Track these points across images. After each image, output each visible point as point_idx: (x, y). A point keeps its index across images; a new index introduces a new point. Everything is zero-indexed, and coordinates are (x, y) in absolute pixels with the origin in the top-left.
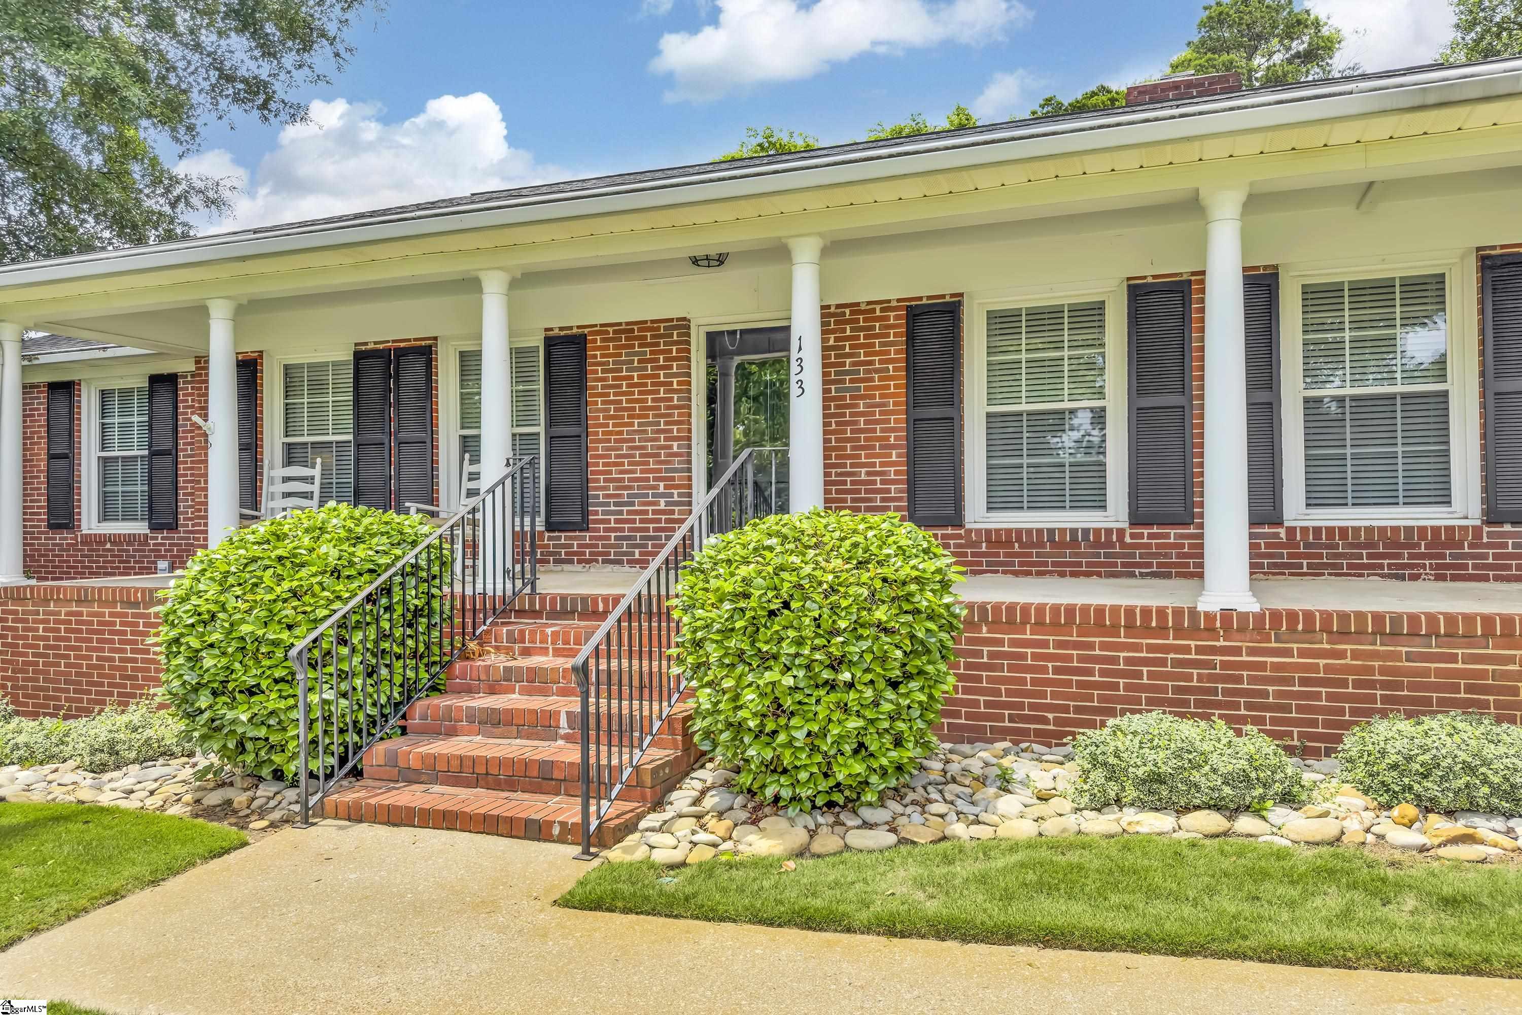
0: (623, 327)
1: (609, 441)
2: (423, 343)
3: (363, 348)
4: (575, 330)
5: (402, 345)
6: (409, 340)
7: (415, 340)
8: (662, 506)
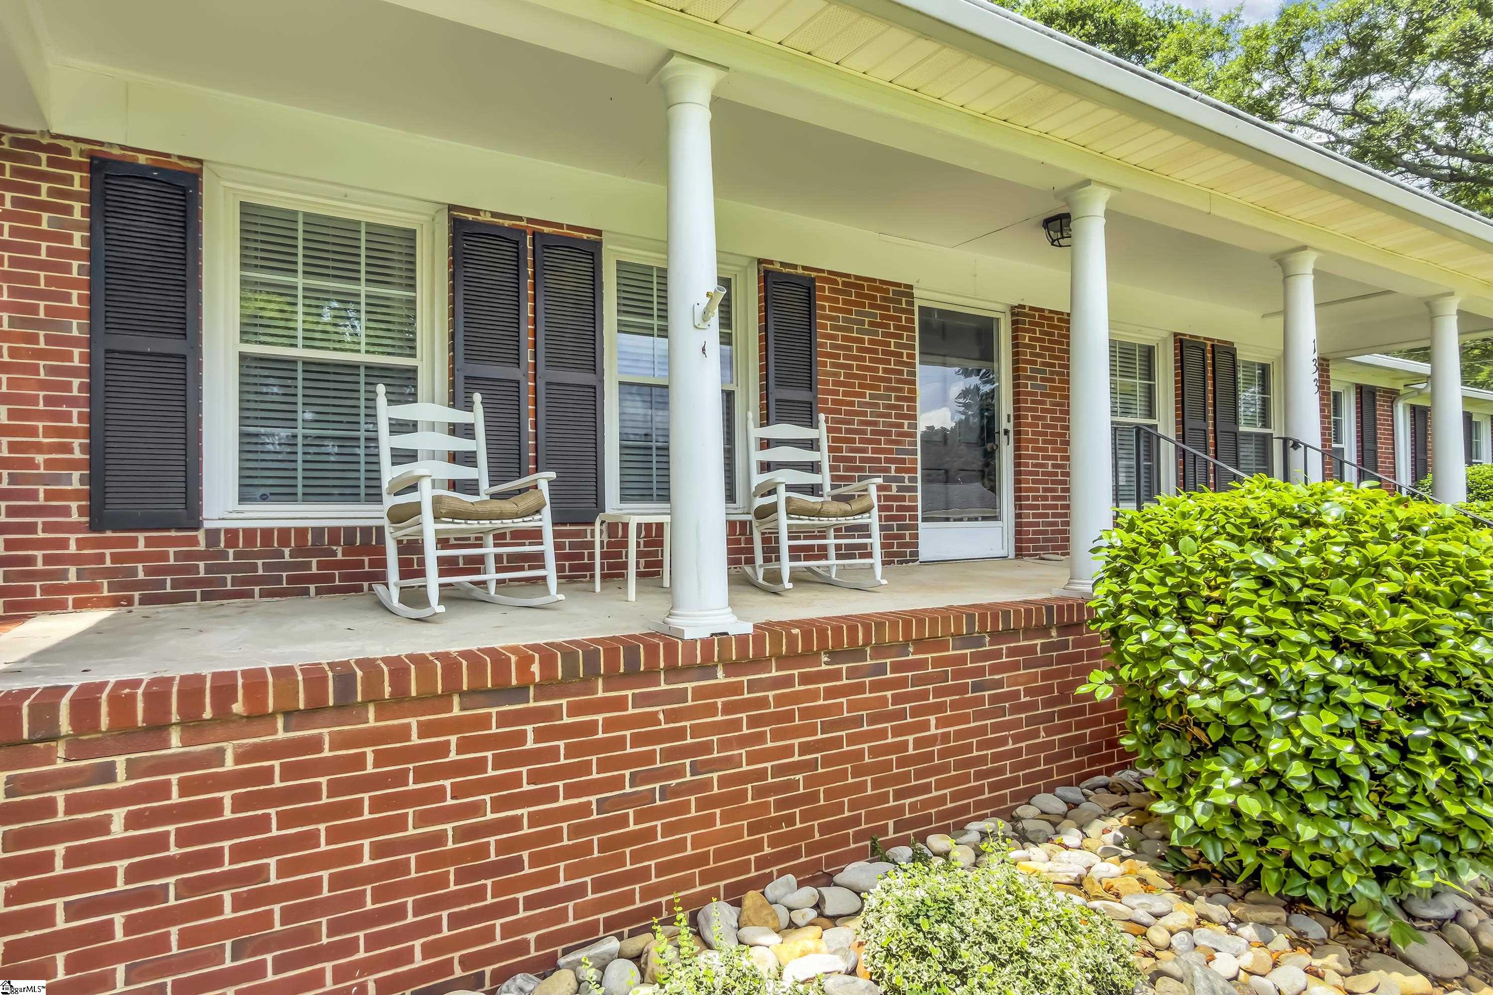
0: (852, 280)
1: (839, 412)
2: (585, 236)
3: (470, 217)
4: (800, 271)
5: (546, 230)
6: (560, 226)
7: (570, 227)
8: (894, 492)
